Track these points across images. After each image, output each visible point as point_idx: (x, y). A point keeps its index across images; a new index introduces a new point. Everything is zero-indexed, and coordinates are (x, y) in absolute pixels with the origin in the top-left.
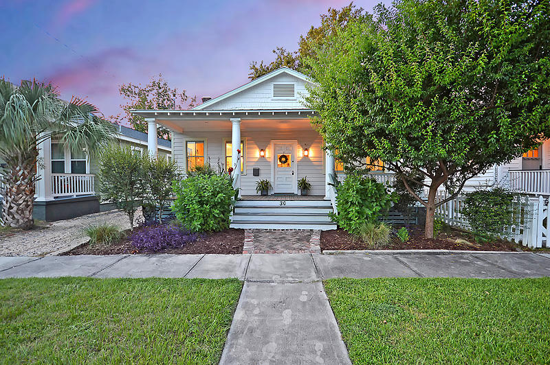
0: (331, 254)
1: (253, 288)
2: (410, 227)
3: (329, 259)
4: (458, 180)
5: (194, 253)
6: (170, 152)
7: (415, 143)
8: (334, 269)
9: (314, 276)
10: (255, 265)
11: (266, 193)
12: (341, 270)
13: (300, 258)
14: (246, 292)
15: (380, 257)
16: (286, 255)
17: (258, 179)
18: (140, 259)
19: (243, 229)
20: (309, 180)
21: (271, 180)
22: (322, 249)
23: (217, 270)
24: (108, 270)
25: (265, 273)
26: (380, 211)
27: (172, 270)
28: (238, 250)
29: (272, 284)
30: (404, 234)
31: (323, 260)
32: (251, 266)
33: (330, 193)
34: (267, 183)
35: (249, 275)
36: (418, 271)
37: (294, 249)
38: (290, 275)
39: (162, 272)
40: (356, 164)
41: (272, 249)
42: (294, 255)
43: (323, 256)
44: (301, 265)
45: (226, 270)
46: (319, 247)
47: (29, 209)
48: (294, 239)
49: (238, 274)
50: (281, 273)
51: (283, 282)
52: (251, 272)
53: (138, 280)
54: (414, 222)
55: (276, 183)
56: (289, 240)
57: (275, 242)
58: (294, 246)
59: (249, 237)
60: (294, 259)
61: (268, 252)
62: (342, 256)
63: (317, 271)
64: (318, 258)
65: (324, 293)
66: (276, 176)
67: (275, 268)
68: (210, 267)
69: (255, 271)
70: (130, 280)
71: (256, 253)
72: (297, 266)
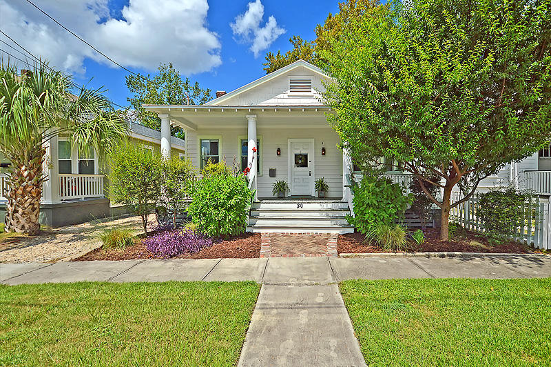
0: (347, 257)
1: (271, 290)
2: (426, 230)
3: (345, 262)
4: (472, 180)
5: (210, 257)
6: (183, 152)
7: (427, 141)
8: (350, 271)
9: (330, 278)
10: (272, 268)
11: (282, 195)
12: (356, 272)
13: (316, 261)
14: (264, 294)
15: (395, 260)
16: (304, 259)
17: (274, 180)
18: (156, 263)
19: (260, 233)
20: (327, 181)
21: (288, 182)
22: (339, 253)
23: (235, 274)
24: (125, 275)
25: (281, 275)
26: (396, 214)
27: (190, 274)
28: (255, 254)
29: (290, 286)
30: (419, 237)
31: (339, 263)
32: (269, 270)
33: (347, 195)
34: (284, 185)
35: (266, 278)
36: (431, 273)
37: (311, 253)
38: (307, 277)
39: (179, 276)
40: (372, 163)
41: (290, 253)
42: (310, 258)
43: (339, 259)
44: (317, 268)
45: (244, 274)
46: (335, 251)
47: (35, 213)
48: (311, 243)
49: (256, 278)
50: (297, 276)
51: (299, 285)
52: (269, 275)
53: (157, 284)
54: (430, 225)
55: (293, 184)
56: (306, 244)
57: (292, 246)
58: (311, 250)
59: (266, 241)
60: (311, 262)
61: (285, 256)
62: (358, 259)
63: (334, 274)
64: (335, 261)
65: (339, 294)
66: (293, 177)
67: (292, 271)
68: (227, 271)
69: (273, 274)
70: (148, 284)
71: (273, 256)
72: (314, 270)
